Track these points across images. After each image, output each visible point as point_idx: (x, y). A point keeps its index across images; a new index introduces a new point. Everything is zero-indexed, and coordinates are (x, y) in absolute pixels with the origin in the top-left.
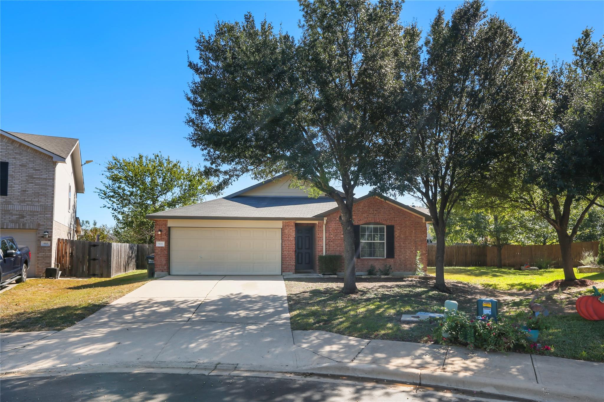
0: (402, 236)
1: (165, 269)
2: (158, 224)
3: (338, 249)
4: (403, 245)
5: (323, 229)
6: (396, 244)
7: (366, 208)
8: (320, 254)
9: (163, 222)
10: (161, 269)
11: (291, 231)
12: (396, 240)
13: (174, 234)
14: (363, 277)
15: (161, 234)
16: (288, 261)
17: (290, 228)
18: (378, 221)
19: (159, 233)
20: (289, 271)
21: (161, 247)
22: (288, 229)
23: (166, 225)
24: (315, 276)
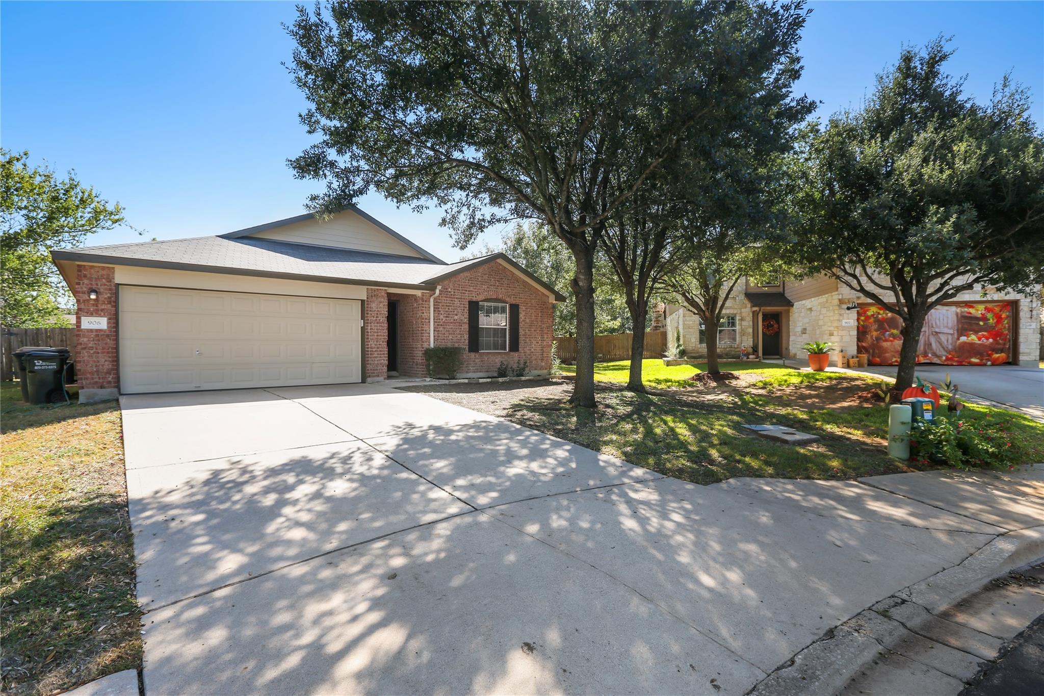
0: (528, 321)
1: (109, 382)
2: (85, 276)
3: (451, 337)
4: (528, 333)
5: (429, 305)
6: (521, 332)
7: (486, 277)
8: (425, 345)
9: (101, 272)
10: (96, 383)
11: (381, 305)
12: (521, 325)
13: (127, 300)
14: (481, 381)
15: (96, 300)
16: (376, 357)
17: (379, 300)
18: (501, 296)
19: (93, 296)
20: (378, 376)
21: (97, 330)
22: (376, 302)
23: (110, 279)
24: (417, 382)
